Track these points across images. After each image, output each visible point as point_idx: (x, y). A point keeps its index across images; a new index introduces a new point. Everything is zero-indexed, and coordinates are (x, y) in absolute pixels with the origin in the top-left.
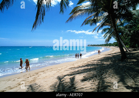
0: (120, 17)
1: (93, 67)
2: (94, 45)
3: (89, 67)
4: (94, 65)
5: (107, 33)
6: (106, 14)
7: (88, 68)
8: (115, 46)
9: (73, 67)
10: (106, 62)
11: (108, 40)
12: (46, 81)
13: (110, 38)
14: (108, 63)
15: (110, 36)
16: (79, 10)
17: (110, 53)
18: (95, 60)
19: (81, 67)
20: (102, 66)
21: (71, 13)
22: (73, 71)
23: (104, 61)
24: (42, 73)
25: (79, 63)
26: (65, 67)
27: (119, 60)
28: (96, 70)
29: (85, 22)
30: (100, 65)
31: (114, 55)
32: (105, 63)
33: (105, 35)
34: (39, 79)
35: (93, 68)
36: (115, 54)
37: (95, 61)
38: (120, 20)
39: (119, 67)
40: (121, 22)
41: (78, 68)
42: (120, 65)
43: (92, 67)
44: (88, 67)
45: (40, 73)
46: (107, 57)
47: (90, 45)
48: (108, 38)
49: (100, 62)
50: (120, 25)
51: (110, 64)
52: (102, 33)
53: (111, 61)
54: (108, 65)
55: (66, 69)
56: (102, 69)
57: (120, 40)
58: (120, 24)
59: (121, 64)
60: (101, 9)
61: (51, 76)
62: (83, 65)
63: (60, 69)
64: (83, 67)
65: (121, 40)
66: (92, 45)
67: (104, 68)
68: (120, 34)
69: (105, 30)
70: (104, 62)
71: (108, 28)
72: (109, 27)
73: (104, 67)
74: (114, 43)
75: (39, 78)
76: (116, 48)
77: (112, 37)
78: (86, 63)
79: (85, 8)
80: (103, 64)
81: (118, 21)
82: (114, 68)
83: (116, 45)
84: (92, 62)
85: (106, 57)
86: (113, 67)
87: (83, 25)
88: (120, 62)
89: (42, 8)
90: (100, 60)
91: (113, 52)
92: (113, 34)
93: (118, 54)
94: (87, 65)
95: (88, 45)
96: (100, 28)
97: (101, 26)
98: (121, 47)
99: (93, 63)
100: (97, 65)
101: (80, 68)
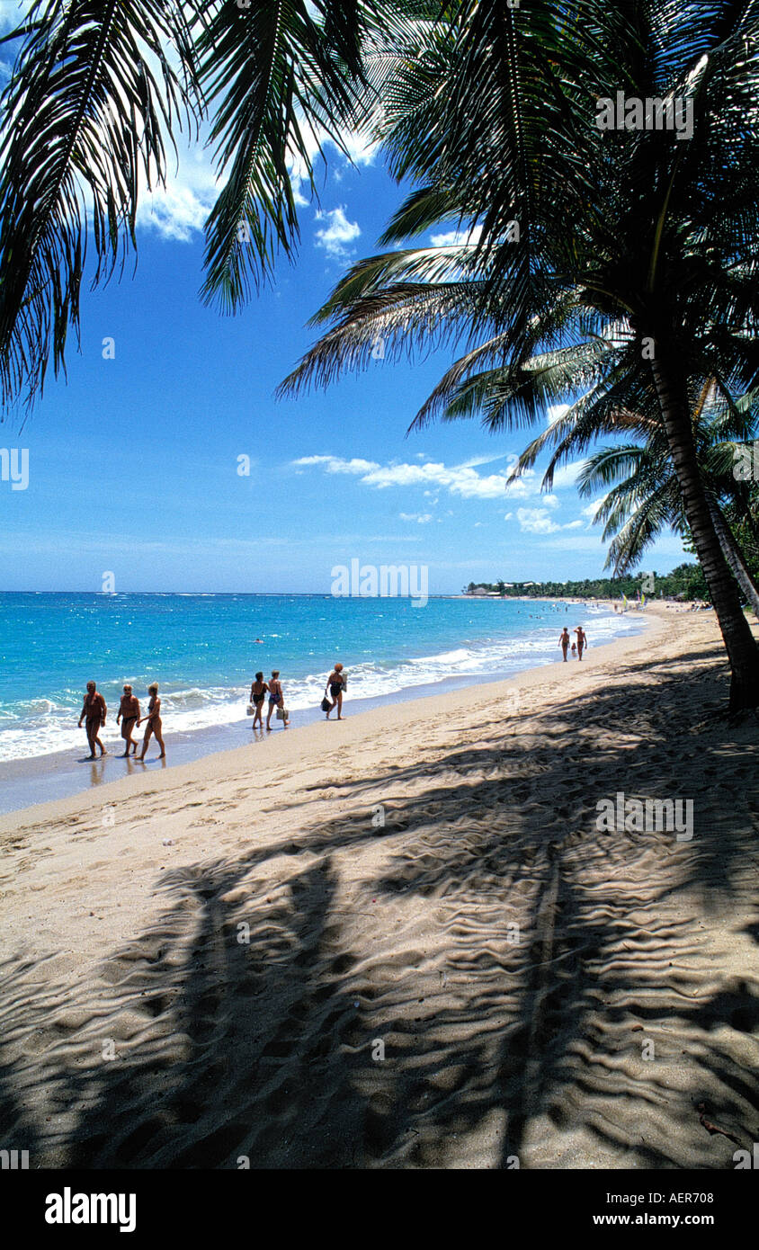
0: (729, 367)
1: (508, 775)
2: (519, 589)
3: (475, 778)
4: (515, 753)
5: (622, 489)
6: (618, 334)
7: (464, 788)
8: (689, 598)
9: (340, 774)
10: (612, 728)
11: (632, 549)
12: (90, 907)
13: (645, 529)
14: (630, 740)
15: (644, 513)
16: (394, 290)
17: (645, 657)
18: (523, 718)
19: (406, 775)
20: (582, 768)
21: (324, 313)
22: (336, 815)
23: (596, 722)
24: (59, 838)
25: (393, 740)
26: (269, 776)
27: (715, 715)
28: (531, 803)
29: (441, 390)
30: (561, 753)
31: (678, 668)
32: (605, 738)
33: (608, 505)
34: (34, 897)
35: (504, 782)
36: (685, 668)
37: (527, 727)
38: (724, 392)
39: (710, 773)
40: (734, 409)
41: (376, 782)
42: (715, 758)
43: (494, 775)
44: (463, 773)
45: (35, 841)
46: (624, 689)
47: (488, 587)
48: (633, 532)
49: (561, 727)
50: (724, 431)
51: (643, 746)
52: (586, 489)
53: (653, 723)
54: (627, 757)
55: (280, 795)
56: (579, 794)
57: (726, 549)
58: (727, 425)
59: (726, 751)
60: (581, 289)
61: (147, 858)
62: (425, 756)
63: (226, 791)
64: (425, 774)
65: (735, 547)
66: (501, 588)
67: (592, 781)
68: (727, 500)
69: (605, 465)
70: (596, 731)
71: (634, 453)
72: (642, 444)
73: (597, 769)
74: (679, 572)
75: (27, 879)
76: (694, 617)
77: (666, 527)
78: (446, 735)
79: (443, 270)
80: (587, 749)
81: (710, 399)
82: (672, 777)
83: (694, 593)
84: (503, 730)
85: (611, 690)
86: (666, 770)
87: (428, 420)
88: (724, 725)
89: (58, 247)
90: (561, 719)
91: (670, 651)
92: (668, 497)
93: (711, 662)
94: (458, 762)
95: (472, 587)
96: (565, 447)
97: (576, 433)
98: (730, 611)
99: (509, 744)
100: (541, 755)
101: (397, 790)
